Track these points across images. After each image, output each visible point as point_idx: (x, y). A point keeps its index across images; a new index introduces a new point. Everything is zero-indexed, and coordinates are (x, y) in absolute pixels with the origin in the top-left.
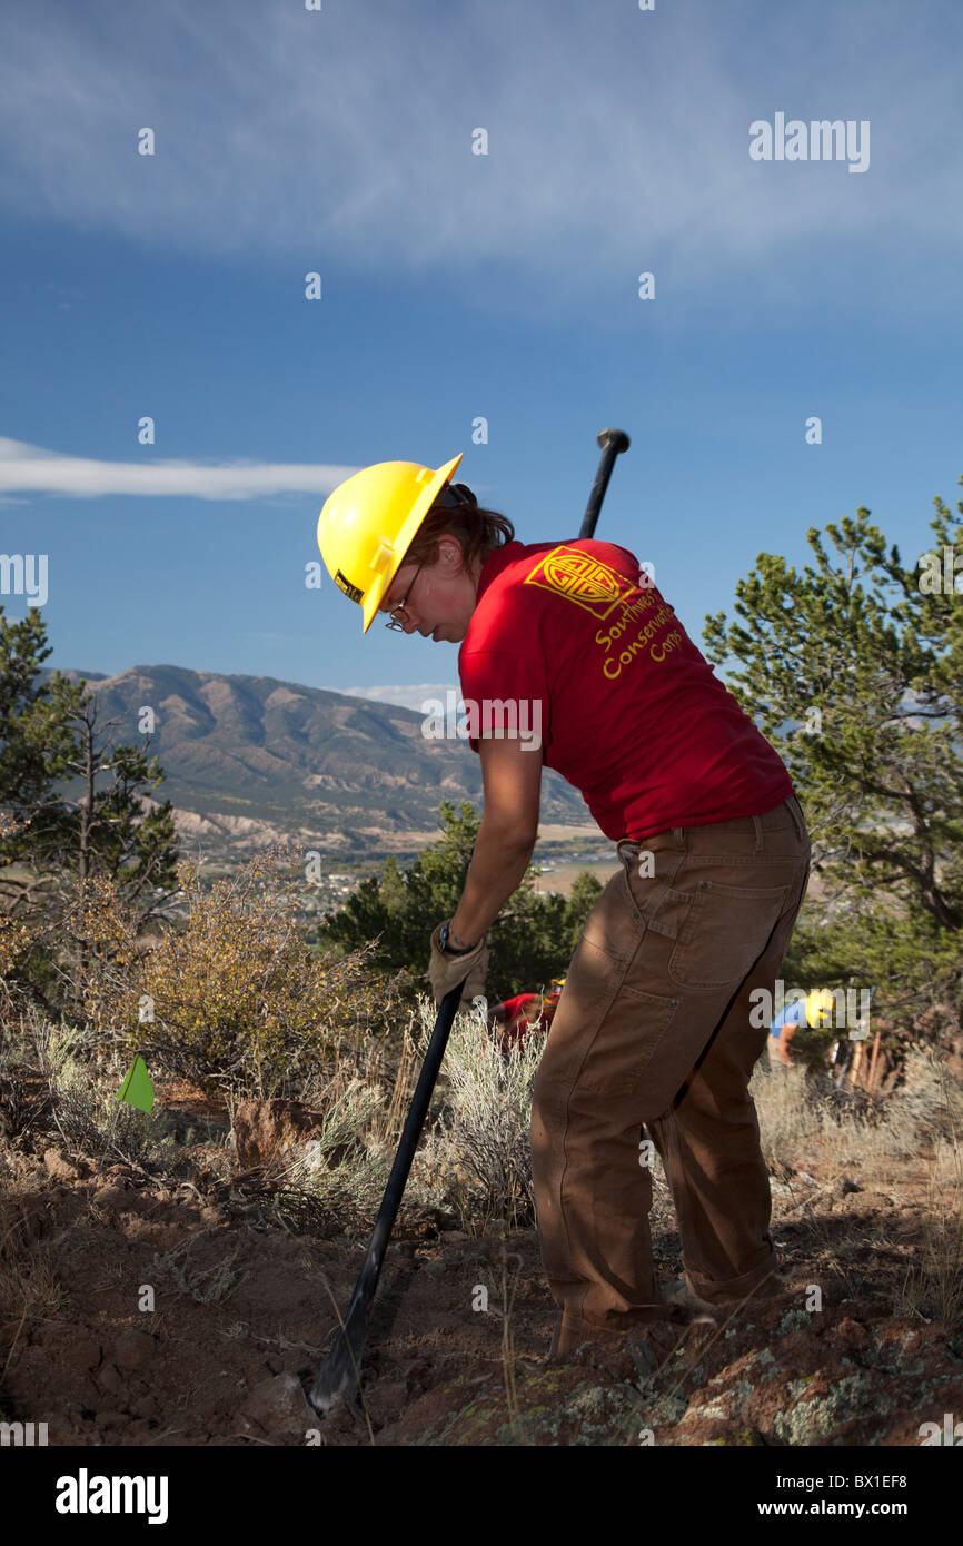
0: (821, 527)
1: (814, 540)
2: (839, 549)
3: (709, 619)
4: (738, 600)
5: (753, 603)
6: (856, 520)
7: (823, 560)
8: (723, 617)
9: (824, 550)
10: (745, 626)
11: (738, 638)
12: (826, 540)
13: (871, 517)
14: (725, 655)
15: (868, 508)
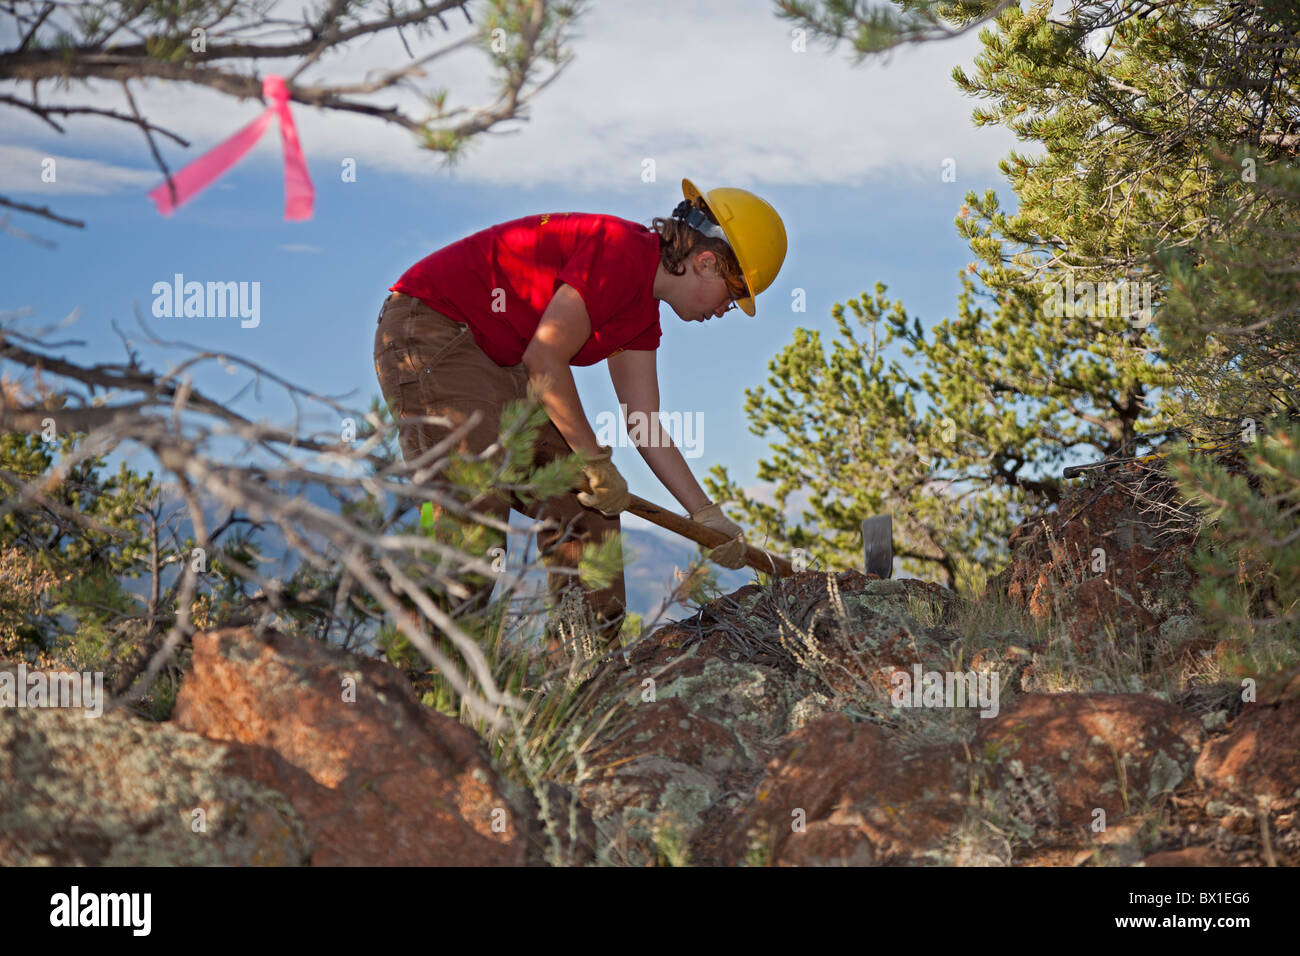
0: (844, 303)
1: (838, 314)
2: (861, 323)
3: (748, 393)
4: (771, 375)
5: (786, 376)
6: (875, 296)
7: (848, 333)
8: (762, 391)
9: (849, 323)
10: (778, 399)
11: (774, 410)
12: (849, 314)
13: (888, 293)
14: (765, 427)
15: (884, 283)
